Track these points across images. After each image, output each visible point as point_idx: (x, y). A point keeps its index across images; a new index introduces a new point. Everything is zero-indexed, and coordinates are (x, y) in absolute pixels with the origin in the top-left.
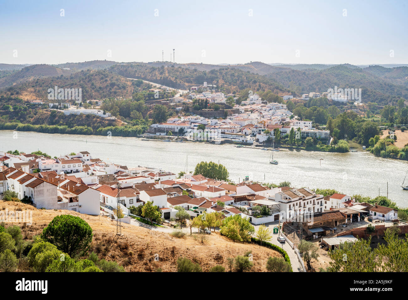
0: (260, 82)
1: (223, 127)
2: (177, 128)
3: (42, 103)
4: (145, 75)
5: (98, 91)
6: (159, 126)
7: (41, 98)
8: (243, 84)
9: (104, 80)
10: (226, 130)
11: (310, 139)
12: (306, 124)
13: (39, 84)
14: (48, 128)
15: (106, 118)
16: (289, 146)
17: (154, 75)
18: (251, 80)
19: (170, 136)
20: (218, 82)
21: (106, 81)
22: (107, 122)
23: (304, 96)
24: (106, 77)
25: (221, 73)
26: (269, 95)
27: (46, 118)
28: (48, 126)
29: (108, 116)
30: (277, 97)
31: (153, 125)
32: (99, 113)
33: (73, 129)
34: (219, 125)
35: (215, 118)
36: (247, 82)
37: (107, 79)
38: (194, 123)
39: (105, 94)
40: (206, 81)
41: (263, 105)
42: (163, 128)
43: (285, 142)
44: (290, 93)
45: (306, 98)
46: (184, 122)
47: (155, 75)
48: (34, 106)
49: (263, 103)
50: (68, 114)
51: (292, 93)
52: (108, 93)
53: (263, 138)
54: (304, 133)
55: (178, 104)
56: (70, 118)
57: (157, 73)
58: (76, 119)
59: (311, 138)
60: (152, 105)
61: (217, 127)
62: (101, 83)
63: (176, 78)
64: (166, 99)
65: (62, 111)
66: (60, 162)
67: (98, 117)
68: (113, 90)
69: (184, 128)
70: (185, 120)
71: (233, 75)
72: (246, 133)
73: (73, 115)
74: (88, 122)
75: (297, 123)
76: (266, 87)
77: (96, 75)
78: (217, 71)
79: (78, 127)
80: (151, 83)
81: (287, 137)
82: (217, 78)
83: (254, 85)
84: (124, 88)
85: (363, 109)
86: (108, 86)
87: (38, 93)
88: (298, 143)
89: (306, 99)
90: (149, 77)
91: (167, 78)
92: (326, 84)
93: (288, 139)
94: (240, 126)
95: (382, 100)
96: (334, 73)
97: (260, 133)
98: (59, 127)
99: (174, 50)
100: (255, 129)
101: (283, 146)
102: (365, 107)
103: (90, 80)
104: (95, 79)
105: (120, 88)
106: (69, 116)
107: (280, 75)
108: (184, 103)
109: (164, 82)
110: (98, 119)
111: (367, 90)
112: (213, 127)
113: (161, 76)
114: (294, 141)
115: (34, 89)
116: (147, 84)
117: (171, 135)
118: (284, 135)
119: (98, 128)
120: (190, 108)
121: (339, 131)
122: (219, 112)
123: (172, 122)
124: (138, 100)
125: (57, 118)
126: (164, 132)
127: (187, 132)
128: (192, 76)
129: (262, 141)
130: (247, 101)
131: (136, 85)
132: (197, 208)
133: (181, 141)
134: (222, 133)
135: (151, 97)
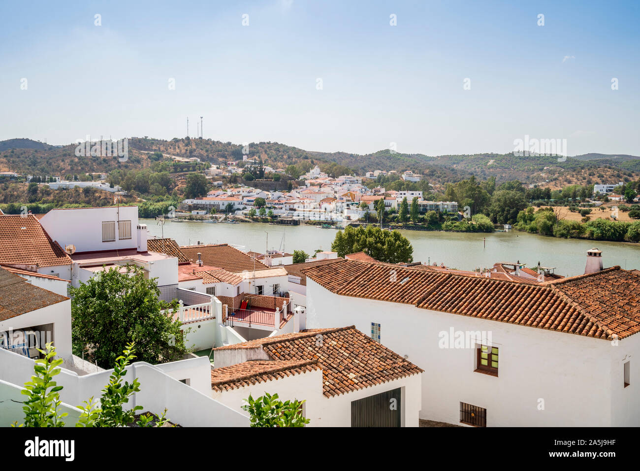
1: (291, 202)
2: (223, 205)
3: (16, 175)
6: (195, 201)
7: (16, 170)
10: (296, 206)
15: (115, 193)
16: (399, 225)
19: (214, 216)
23: (368, 175)
25: (262, 147)
27: (22, 193)
29: (117, 190)
31: (186, 201)
32: (103, 186)
34: (285, 199)
35: (277, 191)
38: (247, 197)
42: (201, 205)
43: (393, 219)
45: (371, 176)
46: (232, 196)
48: (4, 179)
49: (329, 177)
53: (357, 213)
55: (216, 177)
56: (59, 193)
57: (181, 146)
59: (433, 212)
60: (180, 178)
61: (282, 202)
64: (199, 171)
65: (46, 184)
67: (102, 192)
69: (234, 203)
70: (234, 193)
72: (326, 209)
73: (64, 189)
81: (393, 212)
84: (137, 161)
87: (12, 165)
88: (413, 219)
90: (170, 150)
93: (398, 215)
94: (314, 201)
97: (349, 209)
98: (40, 205)
99: (202, 118)
100: (340, 204)
101: (391, 225)
105: (132, 162)
106: (57, 190)
108: (225, 177)
110: (103, 194)
112: (277, 201)
113: (186, 148)
115: (7, 159)
117: (215, 214)
118: (389, 209)
120: (238, 178)
121: (473, 202)
122: (280, 183)
123: (214, 197)
126: (204, 210)
127: (239, 209)
128: (226, 150)
129: (357, 219)
130: (308, 175)
131: (154, 159)
133: (232, 222)
134: (291, 209)
135: (178, 168)
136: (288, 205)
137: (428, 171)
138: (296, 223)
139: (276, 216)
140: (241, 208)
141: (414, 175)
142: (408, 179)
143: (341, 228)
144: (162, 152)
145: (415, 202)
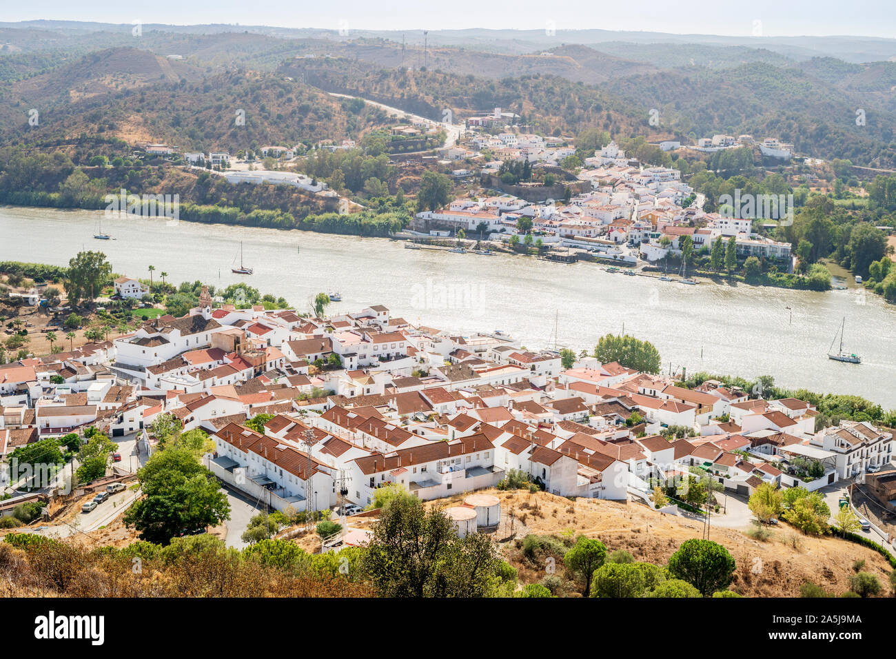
0: (607, 109)
1: (568, 223)
2: (473, 223)
3: (170, 151)
4: (366, 87)
5: (276, 123)
6: (435, 216)
7: (161, 139)
8: (573, 113)
9: (284, 99)
10: (575, 232)
11: (756, 262)
12: (739, 226)
13: (148, 104)
14: (197, 212)
15: (318, 193)
16: (710, 272)
17: (385, 87)
18: (591, 103)
19: (461, 240)
20: (520, 106)
21: (290, 100)
22: (321, 203)
23: (701, 142)
24: (289, 92)
25: (525, 86)
26: (641, 147)
27: (189, 187)
28: (197, 208)
29: (322, 190)
30: (659, 151)
31: (421, 214)
32: (302, 182)
33: (252, 215)
34: (560, 219)
35: (547, 203)
36: (581, 108)
37: (290, 96)
38: (506, 211)
39: (291, 130)
40: (499, 107)
41: (632, 169)
42: (442, 221)
43: (702, 264)
44: (673, 136)
45: (706, 146)
46: (486, 209)
47: (389, 88)
48: (155, 158)
49: (630, 164)
50: (237, 182)
51: (676, 134)
52: (297, 128)
53: (655, 251)
54: (741, 246)
55: (457, 162)
56: (241, 191)
57: (392, 84)
58: (255, 193)
59: (755, 259)
60: (404, 164)
61: (555, 223)
62: (279, 106)
63: (436, 98)
64: (431, 151)
65: (221, 174)
67: (302, 192)
68: (306, 122)
69: (488, 222)
70: (487, 205)
71: (550, 92)
72: (616, 239)
73: (247, 186)
74: (282, 201)
75: (721, 222)
76: (622, 120)
77: (267, 88)
78: (516, 82)
79: (262, 212)
80: (384, 107)
82: (519, 97)
83: (598, 115)
84: (328, 116)
85: (824, 175)
86: (294, 112)
87: (152, 127)
88: (729, 266)
89: (708, 149)
90: (375, 93)
91: (417, 96)
92: (733, 108)
93: (710, 257)
94: (599, 222)
95: (858, 151)
96: (749, 82)
97: (646, 242)
98: (220, 209)
99: (426, 34)
100: (636, 233)
101: (699, 272)
102: (828, 169)
103: (256, 99)
104: (266, 96)
105: (320, 118)
106: (238, 185)
107: (636, 84)
108: (468, 161)
109: (412, 105)
110: (302, 196)
111: (826, 128)
112: (547, 223)
113: (401, 91)
114: (722, 262)
115: (142, 117)
116: (374, 108)
117: (462, 237)
118: (699, 248)
119: (305, 215)
120: (493, 179)
121: (811, 245)
122: (554, 188)
123: (460, 209)
124: (375, 154)
125: (213, 190)
126: (447, 230)
127: (495, 231)
128: (466, 91)
129: (655, 259)
130: (597, 158)
131: (351, 109)
132: (710, 464)
133: (487, 253)
134: (568, 237)
135: (399, 145)
136: (563, 229)
137: (814, 127)
138: (571, 260)
139: (547, 247)
140: (498, 229)
141: (781, 145)
142: (769, 152)
143: (631, 274)
144: (363, 95)
145: (732, 243)
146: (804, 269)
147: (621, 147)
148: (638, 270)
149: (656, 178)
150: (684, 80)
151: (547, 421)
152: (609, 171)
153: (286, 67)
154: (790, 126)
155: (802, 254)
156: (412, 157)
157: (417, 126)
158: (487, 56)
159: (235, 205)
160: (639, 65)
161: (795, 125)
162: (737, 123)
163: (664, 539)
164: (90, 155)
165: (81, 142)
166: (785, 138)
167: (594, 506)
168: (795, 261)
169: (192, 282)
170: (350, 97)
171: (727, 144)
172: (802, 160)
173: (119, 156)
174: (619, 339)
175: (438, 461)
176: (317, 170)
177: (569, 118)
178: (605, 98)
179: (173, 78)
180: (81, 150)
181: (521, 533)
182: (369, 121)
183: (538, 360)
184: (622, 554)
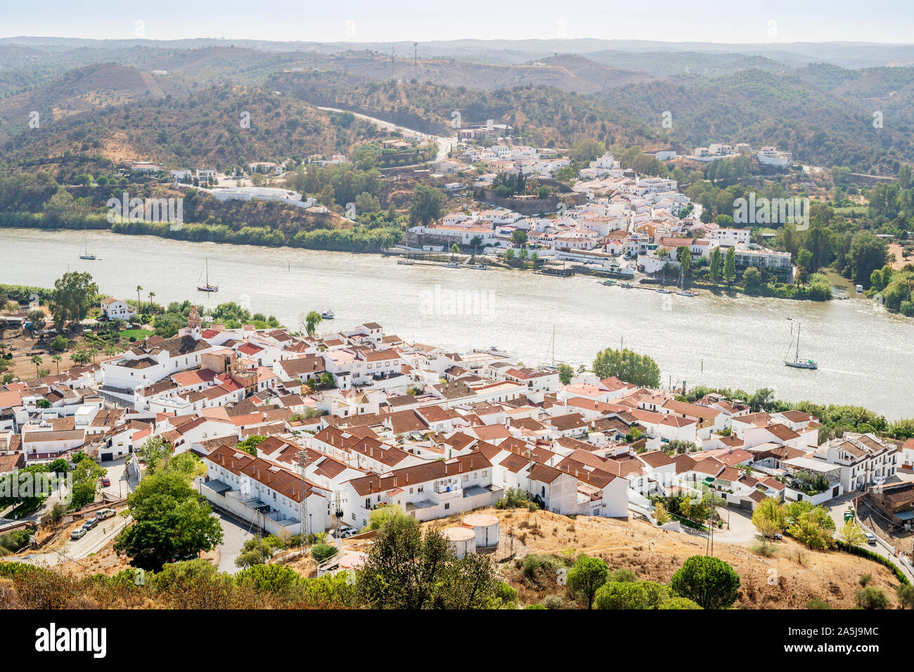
0: (602, 119)
1: (564, 236)
2: (467, 237)
3: (156, 169)
4: (356, 101)
5: (263, 138)
6: (428, 231)
7: (147, 157)
8: (567, 123)
9: (272, 114)
10: (571, 245)
11: (755, 272)
12: (738, 236)
13: (133, 121)
14: (185, 230)
15: (308, 210)
16: (709, 284)
17: (375, 100)
18: (585, 113)
19: (455, 255)
20: (513, 117)
21: (278, 115)
22: (311, 219)
23: (698, 151)
24: (277, 106)
25: (518, 97)
26: (636, 157)
28: (185, 226)
29: (312, 206)
30: (654, 161)
31: (414, 229)
32: (291, 198)
33: (241, 232)
34: (554, 231)
35: (542, 216)
36: (575, 119)
37: (278, 110)
38: (501, 225)
39: (280, 145)
40: (491, 118)
41: (628, 180)
42: (436, 236)
43: (701, 275)
44: (669, 146)
45: (702, 156)
46: (479, 223)
47: (379, 101)
48: (141, 176)
49: (626, 174)
50: (225, 199)
51: (672, 144)
52: (285, 143)
53: (653, 263)
54: (740, 257)
55: (449, 175)
56: (230, 208)
57: (382, 97)
58: (243, 210)
59: (755, 269)
60: (395, 178)
61: (550, 236)
62: (267, 121)
63: (427, 111)
64: (423, 165)
65: (208, 191)
66: (365, 359)
67: (292, 208)
68: (295, 137)
69: (482, 236)
70: (481, 219)
71: (543, 102)
72: (613, 251)
73: (236, 203)
74: (271, 218)
75: (720, 233)
76: (617, 130)
77: (255, 102)
78: (509, 93)
79: (251, 230)
80: (374, 120)
81: (704, 263)
82: (511, 108)
83: (592, 126)
84: (317, 131)
85: (822, 183)
86: (282, 127)
87: (138, 144)
88: (728, 277)
89: (705, 159)
90: (365, 106)
91: (408, 108)
92: (729, 116)
93: (709, 268)
94: (595, 234)
95: (857, 159)
96: (746, 90)
97: (643, 253)
98: (209, 227)
99: (416, 45)
100: (632, 244)
101: (698, 283)
102: (826, 177)
105: (309, 133)
106: (226, 202)
107: (630, 94)
108: (461, 175)
109: (402, 118)
110: (292, 212)
111: (824, 135)
112: (543, 236)
113: (392, 104)
114: (721, 273)
115: (127, 134)
116: (364, 122)
117: (456, 252)
118: (697, 259)
119: (295, 232)
120: (486, 192)
122: (549, 201)
123: (453, 223)
124: (366, 168)
125: (200, 207)
126: (441, 245)
127: (489, 245)
128: (457, 104)
129: (653, 271)
130: (592, 170)
131: (340, 123)
132: (712, 479)
133: (482, 267)
134: (563, 250)
135: (390, 159)
136: (559, 242)
137: (812, 135)
138: (568, 273)
139: (542, 261)
140: (493, 243)
141: (779, 153)
142: (767, 161)
143: (628, 287)
144: (352, 109)
145: (731, 253)
146: (804, 278)
147: (616, 158)
148: (636, 283)
149: (653, 189)
150: (680, 88)
151: (546, 438)
152: (605, 182)
153: (273, 81)
154: (787, 134)
155: (802, 263)
156: (403, 171)
157: (407, 139)
158: (479, 67)
159: (224, 223)
160: (633, 73)
161: (793, 133)
162: (734, 132)
163: (667, 556)
164: (74, 174)
165: (64, 160)
166: (783, 146)
167: (596, 525)
168: (795, 271)
169: (181, 302)
170: (340, 111)
171: (724, 153)
172: (800, 168)
173: (104, 174)
174: (617, 354)
175: (435, 481)
176: (306, 186)
177: (563, 128)
178: (599, 108)
179: (158, 93)
180: (65, 168)
181: (521, 553)
182: (359, 134)
183: (536, 375)
184: (624, 573)
